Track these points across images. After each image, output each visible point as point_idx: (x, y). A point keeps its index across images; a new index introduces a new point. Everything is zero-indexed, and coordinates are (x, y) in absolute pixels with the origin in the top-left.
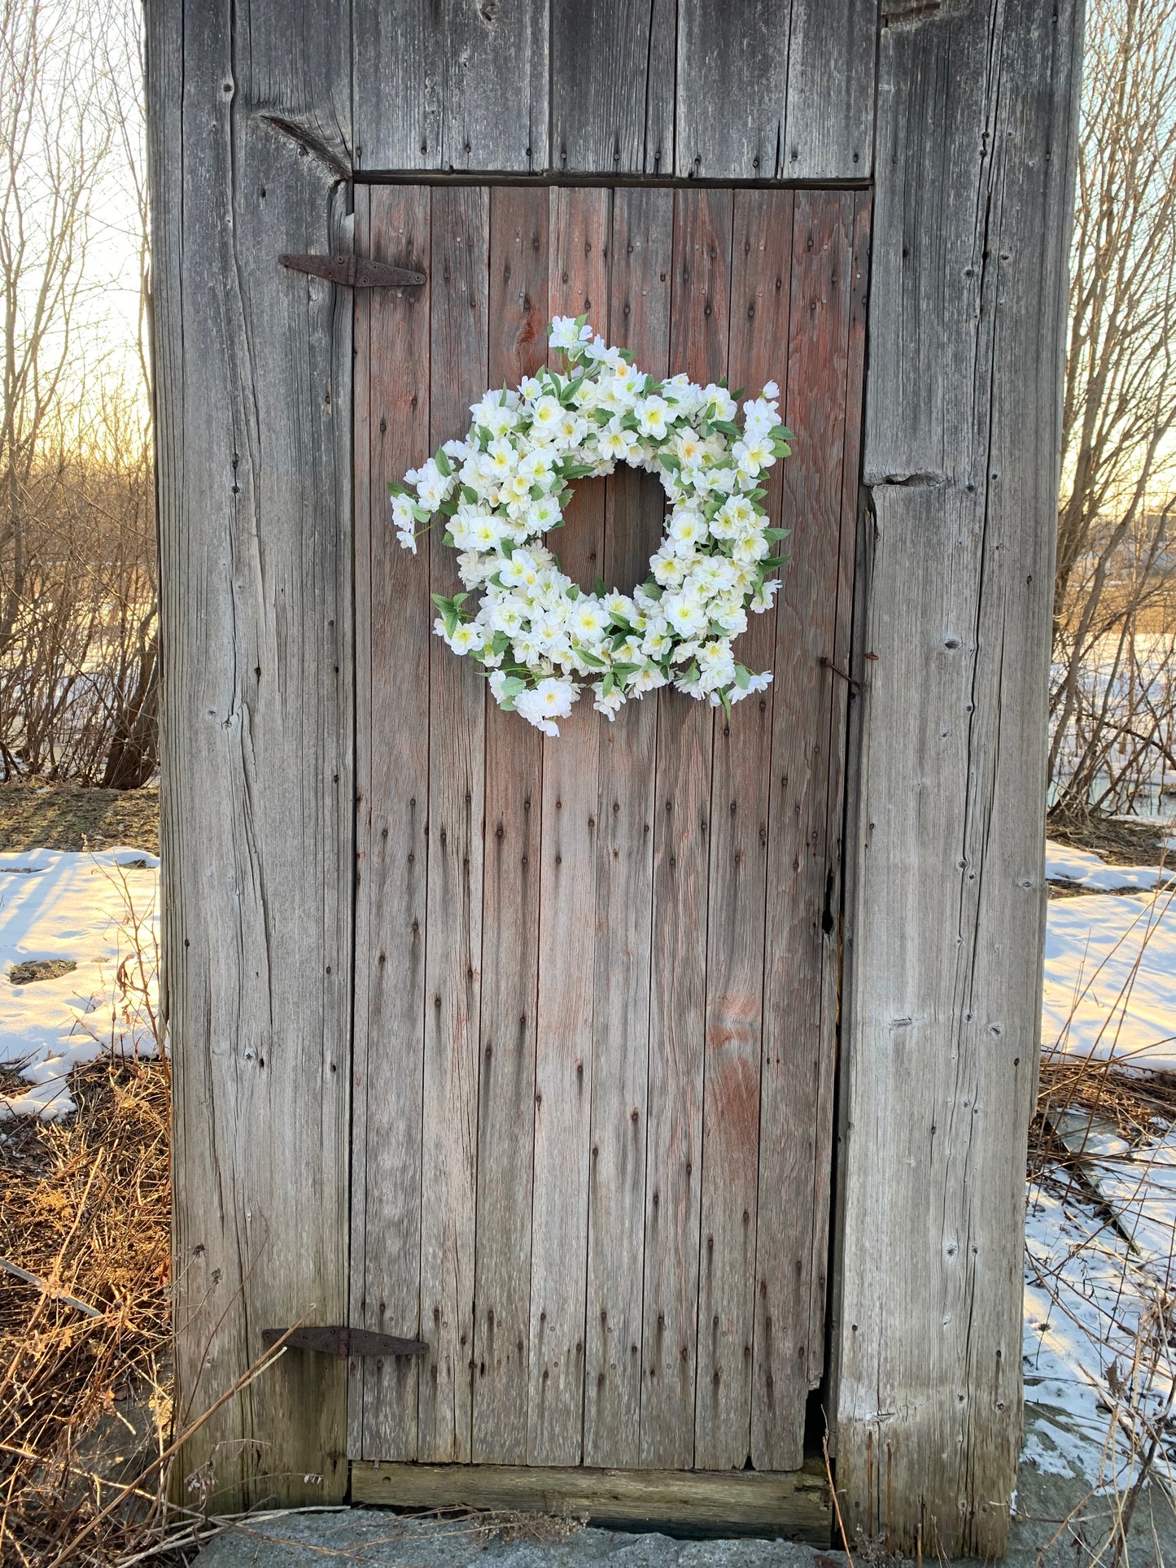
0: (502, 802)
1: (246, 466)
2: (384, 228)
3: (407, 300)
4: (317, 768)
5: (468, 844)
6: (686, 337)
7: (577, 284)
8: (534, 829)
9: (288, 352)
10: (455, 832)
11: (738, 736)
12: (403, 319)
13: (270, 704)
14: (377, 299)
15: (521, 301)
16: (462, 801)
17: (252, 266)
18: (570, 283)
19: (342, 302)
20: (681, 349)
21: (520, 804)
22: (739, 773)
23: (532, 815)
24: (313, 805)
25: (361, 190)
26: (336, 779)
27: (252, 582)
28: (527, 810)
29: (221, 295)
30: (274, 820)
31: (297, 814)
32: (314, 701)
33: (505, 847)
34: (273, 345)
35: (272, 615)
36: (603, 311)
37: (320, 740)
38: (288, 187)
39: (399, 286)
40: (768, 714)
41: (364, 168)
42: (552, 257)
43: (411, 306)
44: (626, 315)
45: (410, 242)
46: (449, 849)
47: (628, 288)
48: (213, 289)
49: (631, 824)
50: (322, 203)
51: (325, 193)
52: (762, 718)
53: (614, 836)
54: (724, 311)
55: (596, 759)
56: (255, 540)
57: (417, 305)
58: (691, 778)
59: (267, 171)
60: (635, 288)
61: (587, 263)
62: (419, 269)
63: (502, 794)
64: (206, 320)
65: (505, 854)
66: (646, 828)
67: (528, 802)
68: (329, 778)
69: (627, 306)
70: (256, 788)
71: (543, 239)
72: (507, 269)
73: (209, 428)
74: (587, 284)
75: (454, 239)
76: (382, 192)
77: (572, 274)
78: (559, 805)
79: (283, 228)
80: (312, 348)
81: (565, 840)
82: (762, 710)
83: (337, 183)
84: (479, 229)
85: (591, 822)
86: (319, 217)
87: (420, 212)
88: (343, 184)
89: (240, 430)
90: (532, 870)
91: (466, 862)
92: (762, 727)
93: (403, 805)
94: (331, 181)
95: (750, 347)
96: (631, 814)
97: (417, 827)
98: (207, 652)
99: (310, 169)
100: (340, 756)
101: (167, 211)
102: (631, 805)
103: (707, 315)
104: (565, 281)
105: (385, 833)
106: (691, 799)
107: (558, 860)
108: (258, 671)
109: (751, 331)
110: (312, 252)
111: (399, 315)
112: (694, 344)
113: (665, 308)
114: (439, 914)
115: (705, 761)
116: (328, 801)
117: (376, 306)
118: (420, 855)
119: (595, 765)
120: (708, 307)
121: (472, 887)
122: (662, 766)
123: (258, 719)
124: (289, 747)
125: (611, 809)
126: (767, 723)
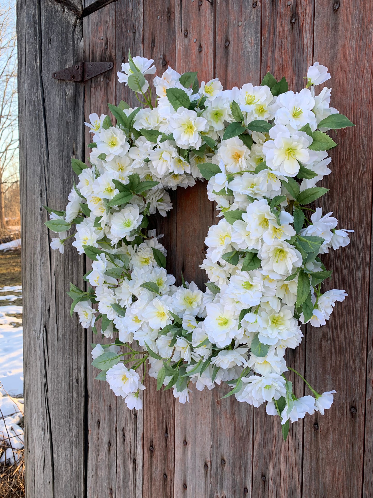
0: (152, 426)
1: (44, 196)
2: (95, 39)
3: (106, 81)
4: (70, 373)
5: (135, 448)
6: (273, 52)
7: (193, 36)
8: (171, 455)
9: (59, 129)
10: (129, 436)
11: (328, 434)
12: (104, 95)
13: (53, 331)
14: (93, 85)
15: (162, 60)
16: (133, 416)
17: (47, 84)
18: (189, 36)
19: (79, 92)
20: (270, 63)
21: (162, 432)
22: (328, 472)
23: (168, 443)
24: (69, 394)
25: (85, 19)
26: (77, 382)
27: (47, 260)
28: (166, 438)
29: (36, 103)
30: (55, 397)
31: (63, 397)
32: (68, 332)
33: (154, 460)
34: (54, 126)
35: (53, 280)
36: (211, 51)
37: (71, 355)
38: (59, 33)
39: (101, 74)
40: (359, 420)
41: (86, 6)
42: (177, 21)
43: (107, 84)
44: (226, 47)
45: (106, 44)
46: (127, 448)
47: (228, 23)
48: (34, 102)
49: (234, 481)
50: (70, 36)
51: (71, 30)
52: (353, 423)
53: (222, 486)
54: (308, 15)
55: (209, 415)
56: (47, 236)
57: (110, 82)
58: (283, 459)
59: (52, 27)
60: (233, 22)
61: (199, 17)
62: (110, 59)
63: (153, 420)
64: (32, 118)
65: (154, 467)
66: (246, 490)
67: (167, 433)
68: (75, 381)
69: (227, 40)
70: (49, 376)
71: (172, 10)
72: (153, 41)
73: (34, 177)
74: (200, 33)
75: (126, 31)
76: (94, 16)
77: (190, 30)
78: (185, 442)
79: (57, 58)
80: (67, 123)
81: (189, 472)
82: (353, 415)
83: (76, 21)
84: (138, 19)
85: (206, 465)
86: (69, 44)
87: (110, 21)
88: (78, 20)
89: (42, 176)
90: (169, 486)
91: (135, 460)
92: (353, 433)
93: (106, 408)
94: (73, 21)
95: (335, 42)
96: (234, 474)
97: (112, 427)
98: (34, 297)
99: (66, 18)
100: (79, 368)
101: (21, 67)
102: (234, 466)
103: (293, 24)
104: (186, 36)
105: (99, 422)
106: (283, 480)
107: (185, 486)
108: (49, 310)
109: (335, 26)
110: (67, 67)
111: (102, 93)
112: (280, 56)
113: (256, 31)
114: (122, 488)
115: (295, 449)
116: (74, 393)
117: (93, 90)
118: (113, 443)
119: (208, 420)
120: (294, 15)
121: (137, 480)
122: (258, 438)
123: (49, 338)
124: (60, 357)
125: (219, 461)
126: (359, 431)
